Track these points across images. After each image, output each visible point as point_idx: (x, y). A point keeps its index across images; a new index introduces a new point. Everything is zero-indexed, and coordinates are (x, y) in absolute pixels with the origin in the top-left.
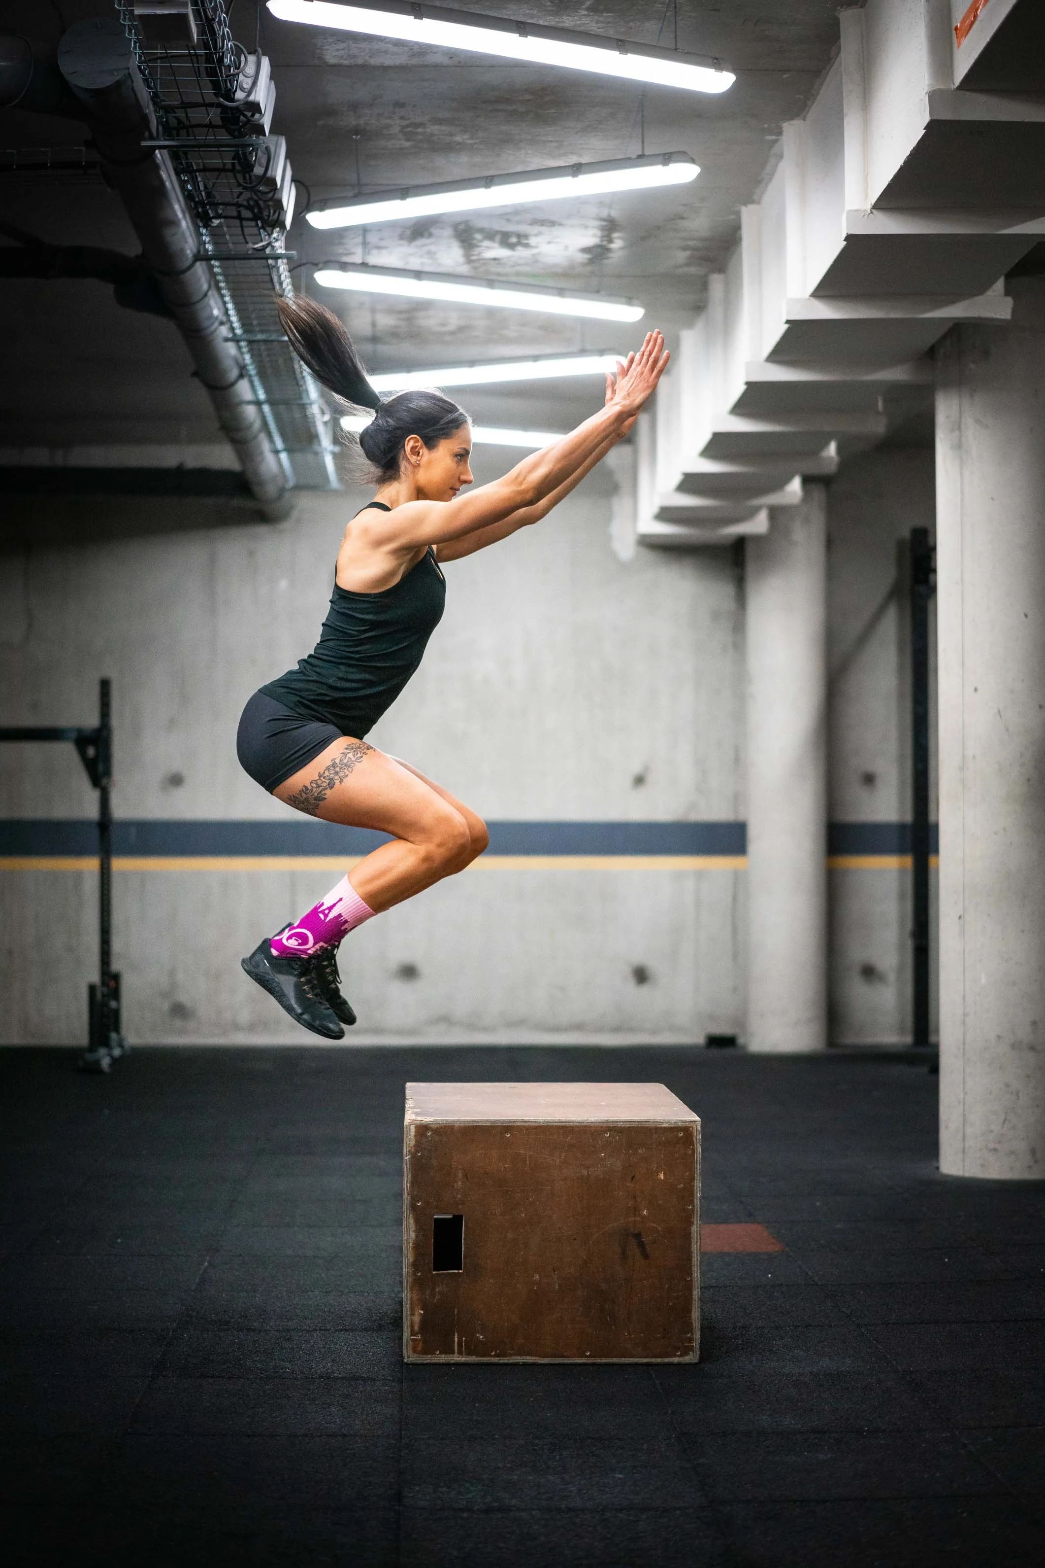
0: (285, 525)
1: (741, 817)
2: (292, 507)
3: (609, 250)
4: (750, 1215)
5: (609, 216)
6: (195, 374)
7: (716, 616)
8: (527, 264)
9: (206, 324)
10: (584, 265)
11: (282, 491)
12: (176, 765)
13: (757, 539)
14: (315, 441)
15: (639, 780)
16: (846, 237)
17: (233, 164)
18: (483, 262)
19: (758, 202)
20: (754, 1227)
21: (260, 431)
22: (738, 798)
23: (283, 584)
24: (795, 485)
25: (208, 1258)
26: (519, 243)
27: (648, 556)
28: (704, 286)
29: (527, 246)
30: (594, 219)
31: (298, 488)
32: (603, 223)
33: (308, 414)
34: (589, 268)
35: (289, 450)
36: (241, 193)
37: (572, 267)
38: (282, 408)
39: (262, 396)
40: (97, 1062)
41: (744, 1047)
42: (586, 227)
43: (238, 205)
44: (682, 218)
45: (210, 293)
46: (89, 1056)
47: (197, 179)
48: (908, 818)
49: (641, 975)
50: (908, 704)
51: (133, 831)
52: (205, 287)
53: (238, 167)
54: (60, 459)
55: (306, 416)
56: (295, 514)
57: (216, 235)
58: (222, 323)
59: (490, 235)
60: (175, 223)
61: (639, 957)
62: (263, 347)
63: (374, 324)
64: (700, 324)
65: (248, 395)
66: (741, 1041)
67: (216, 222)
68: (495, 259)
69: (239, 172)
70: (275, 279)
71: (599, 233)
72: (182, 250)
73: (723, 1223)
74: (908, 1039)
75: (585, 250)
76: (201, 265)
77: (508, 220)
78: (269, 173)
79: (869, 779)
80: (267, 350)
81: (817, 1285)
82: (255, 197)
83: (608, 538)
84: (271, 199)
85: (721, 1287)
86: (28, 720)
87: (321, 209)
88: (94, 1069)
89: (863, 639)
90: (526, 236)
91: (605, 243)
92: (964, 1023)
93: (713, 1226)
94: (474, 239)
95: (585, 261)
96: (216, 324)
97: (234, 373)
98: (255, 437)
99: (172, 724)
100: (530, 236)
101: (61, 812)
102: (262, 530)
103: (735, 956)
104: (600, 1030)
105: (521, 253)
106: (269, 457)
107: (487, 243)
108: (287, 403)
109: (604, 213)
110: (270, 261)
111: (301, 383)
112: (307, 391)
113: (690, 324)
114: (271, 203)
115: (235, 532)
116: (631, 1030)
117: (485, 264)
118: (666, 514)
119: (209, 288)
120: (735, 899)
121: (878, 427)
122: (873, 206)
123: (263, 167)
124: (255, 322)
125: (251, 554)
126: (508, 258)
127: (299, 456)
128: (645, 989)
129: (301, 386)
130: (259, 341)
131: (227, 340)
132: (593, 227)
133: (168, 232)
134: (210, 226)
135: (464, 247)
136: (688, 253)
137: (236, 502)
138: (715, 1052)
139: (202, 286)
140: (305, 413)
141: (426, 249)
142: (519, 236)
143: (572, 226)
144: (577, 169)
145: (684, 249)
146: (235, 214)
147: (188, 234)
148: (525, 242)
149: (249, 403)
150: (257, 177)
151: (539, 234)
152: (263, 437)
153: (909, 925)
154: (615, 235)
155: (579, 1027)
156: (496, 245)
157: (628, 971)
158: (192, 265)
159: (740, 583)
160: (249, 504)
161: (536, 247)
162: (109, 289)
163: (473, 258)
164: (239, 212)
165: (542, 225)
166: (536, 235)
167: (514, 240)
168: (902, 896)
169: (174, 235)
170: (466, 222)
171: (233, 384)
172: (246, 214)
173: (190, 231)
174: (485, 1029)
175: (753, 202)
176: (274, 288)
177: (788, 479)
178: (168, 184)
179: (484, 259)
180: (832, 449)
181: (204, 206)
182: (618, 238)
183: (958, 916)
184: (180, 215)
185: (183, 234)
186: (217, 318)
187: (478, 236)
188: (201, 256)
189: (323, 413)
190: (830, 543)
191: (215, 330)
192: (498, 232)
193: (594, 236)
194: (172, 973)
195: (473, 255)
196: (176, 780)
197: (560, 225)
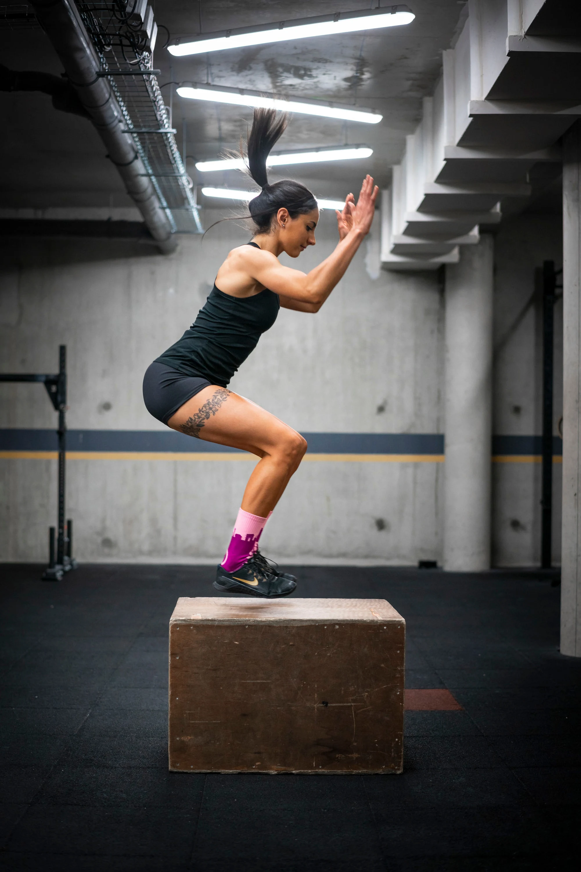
0: (173, 256)
1: (441, 432)
2: (177, 245)
3: (361, 80)
4: (441, 683)
5: (361, 56)
6: (108, 156)
7: (427, 312)
8: (311, 89)
9: (109, 120)
10: (347, 89)
11: (169, 234)
12: (107, 398)
13: (453, 265)
14: (186, 202)
15: (381, 409)
16: (508, 53)
17: (113, 5)
18: (284, 87)
19: (453, 48)
20: (442, 691)
21: (152, 195)
22: (440, 420)
23: (171, 291)
24: (475, 232)
25: (90, 711)
26: (305, 75)
27: (387, 276)
28: (420, 105)
29: (310, 76)
30: (352, 58)
31: (178, 232)
32: (357, 61)
33: (180, 183)
34: (350, 92)
35: (170, 207)
36: (121, 27)
37: (339, 90)
38: (163, 178)
39: (150, 171)
40: (54, 574)
41: (441, 568)
42: (347, 64)
43: (120, 35)
44: (406, 58)
45: (110, 100)
46: (49, 571)
47: (92, 17)
48: (540, 433)
49: (381, 525)
50: (541, 366)
51: (81, 436)
52: (107, 96)
53: (116, 8)
54: (40, 215)
55: (179, 185)
56: (179, 249)
57: (109, 57)
58: (120, 121)
59: (288, 69)
60: (82, 50)
61: (379, 514)
62: (147, 136)
63: (220, 129)
64: (418, 131)
65: (142, 171)
66: (439, 564)
67: (108, 49)
68: (291, 85)
69: (117, 11)
70: (149, 89)
71: (355, 68)
72: (89, 69)
73: (424, 688)
74: (539, 564)
75: (346, 80)
76: (103, 80)
77: (298, 58)
78: (136, 11)
79: (517, 410)
80: (149, 139)
81: (483, 736)
82: (129, 29)
83: (365, 265)
84: (140, 30)
85: (420, 737)
86: (20, 370)
87: (177, 44)
88: (52, 578)
89: (514, 327)
90: (310, 70)
91: (358, 75)
92: (577, 560)
93: (417, 690)
94: (277, 71)
95: (346, 87)
96: (117, 121)
97: (131, 155)
98: (149, 198)
99: (105, 373)
100: (312, 69)
101: (38, 424)
102: (159, 258)
103: (437, 514)
104: (356, 557)
105: (307, 82)
106: (160, 212)
107: (285, 74)
108: (166, 175)
109: (358, 54)
110: (145, 77)
111: (173, 162)
112: (177, 168)
113: (412, 132)
114: (139, 33)
115: (143, 259)
116: (375, 557)
117: (285, 89)
118: (397, 249)
119: (110, 95)
120: (437, 480)
121: (526, 191)
122: (526, 33)
123: (132, 7)
124: (140, 120)
125: (153, 273)
126: (300, 84)
127: (177, 211)
128: (383, 533)
129: (173, 164)
130: (144, 133)
131: (124, 132)
132: (352, 64)
133: (78, 55)
134: (103, 51)
135: (271, 77)
136: (410, 83)
137: (143, 241)
138: (425, 571)
139: (105, 95)
140: (178, 182)
141: (248, 78)
142: (305, 69)
143: (338, 63)
144: (337, 16)
145: (408, 79)
146: (119, 42)
147: (91, 58)
148: (309, 73)
149: (143, 175)
150: (128, 13)
151: (317, 68)
152: (154, 199)
153: (540, 497)
154: (365, 69)
155: (344, 555)
156: (291, 75)
157: (373, 522)
158: (96, 80)
159: (442, 292)
160: (150, 242)
161: (317, 77)
162: (49, 98)
163: (278, 84)
164: (121, 41)
165: (319, 62)
166: (316, 69)
167: (302, 72)
168: (536, 479)
169: (82, 58)
170: (272, 59)
171: (131, 162)
172: (126, 42)
173: (93, 56)
174: (288, 556)
175: (450, 48)
176: (149, 96)
177: (471, 228)
178: (75, 23)
179: (284, 85)
180: (498, 207)
181: (98, 36)
182: (367, 71)
183: (574, 494)
184: (85, 45)
185: (88, 58)
186: (117, 117)
187: (280, 70)
188: (101, 74)
189: (189, 184)
190: (495, 270)
191: (117, 125)
192: (292, 66)
193: (352, 70)
194: (104, 520)
195: (278, 82)
196: (107, 407)
197: (331, 62)
